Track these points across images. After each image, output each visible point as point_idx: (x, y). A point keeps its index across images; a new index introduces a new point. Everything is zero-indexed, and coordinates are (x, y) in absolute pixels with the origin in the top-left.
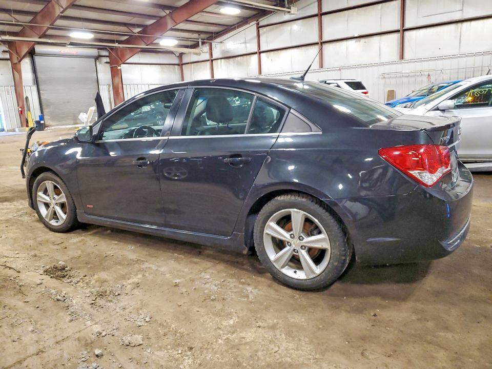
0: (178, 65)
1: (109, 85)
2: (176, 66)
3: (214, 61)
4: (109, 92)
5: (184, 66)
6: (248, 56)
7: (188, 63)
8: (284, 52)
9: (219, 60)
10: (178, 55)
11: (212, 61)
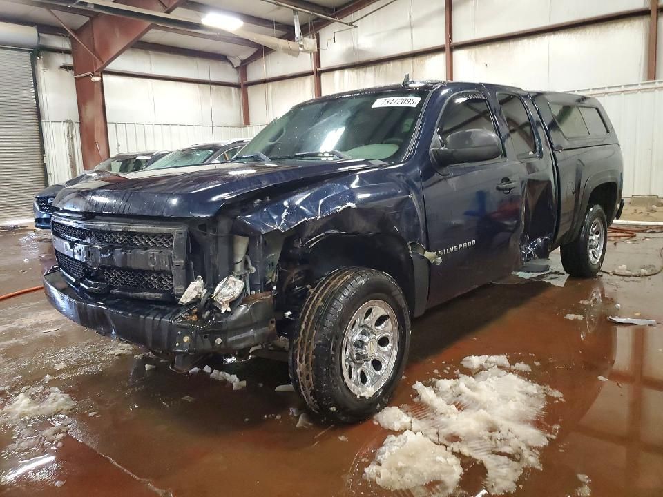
0: (237, 86)
1: (70, 123)
2: (233, 89)
3: (323, 76)
4: (71, 139)
5: (250, 89)
6: (416, 60)
7: (261, 82)
8: (525, 42)
9: (337, 73)
10: (237, 63)
11: (319, 74)
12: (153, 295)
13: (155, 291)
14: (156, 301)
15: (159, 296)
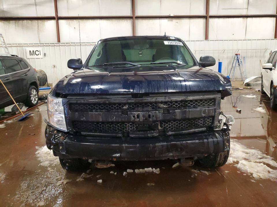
12: (201, 129)
13: (202, 127)
14: (202, 132)
15: (204, 129)
